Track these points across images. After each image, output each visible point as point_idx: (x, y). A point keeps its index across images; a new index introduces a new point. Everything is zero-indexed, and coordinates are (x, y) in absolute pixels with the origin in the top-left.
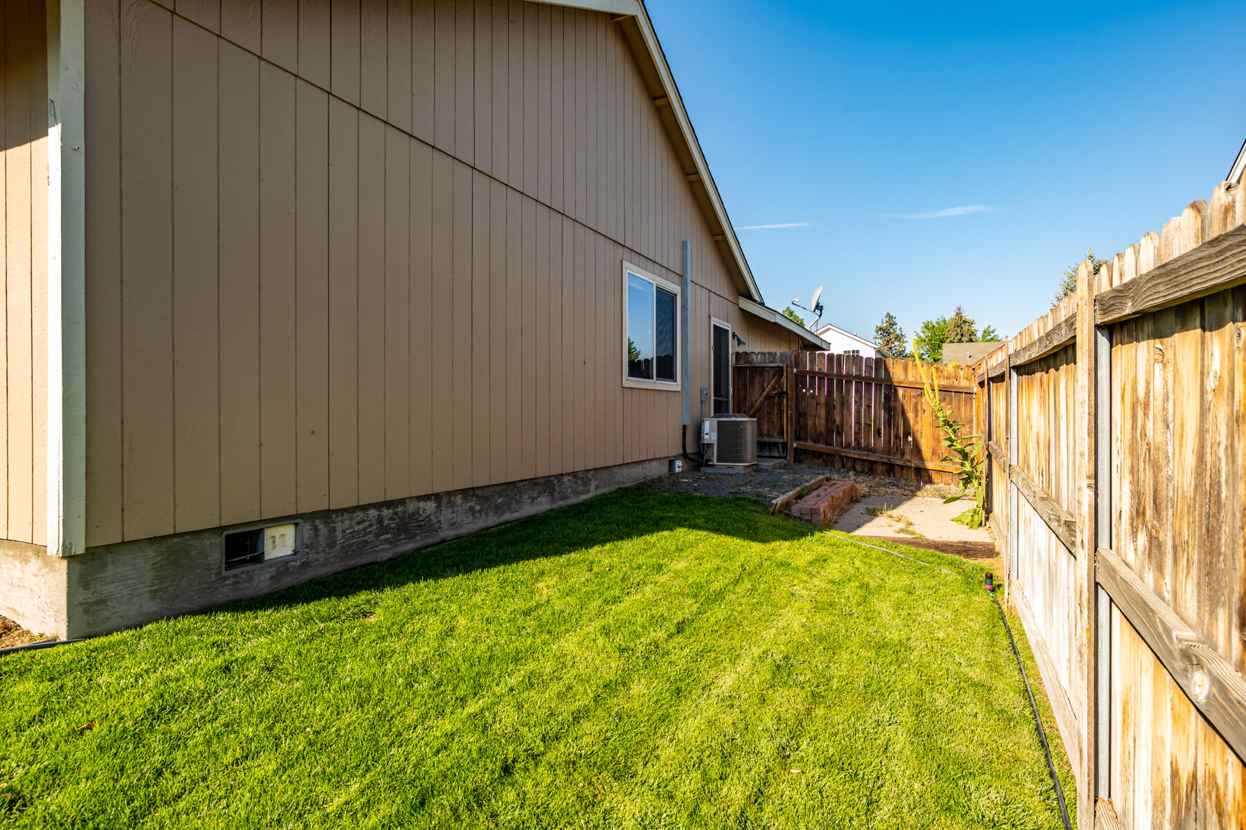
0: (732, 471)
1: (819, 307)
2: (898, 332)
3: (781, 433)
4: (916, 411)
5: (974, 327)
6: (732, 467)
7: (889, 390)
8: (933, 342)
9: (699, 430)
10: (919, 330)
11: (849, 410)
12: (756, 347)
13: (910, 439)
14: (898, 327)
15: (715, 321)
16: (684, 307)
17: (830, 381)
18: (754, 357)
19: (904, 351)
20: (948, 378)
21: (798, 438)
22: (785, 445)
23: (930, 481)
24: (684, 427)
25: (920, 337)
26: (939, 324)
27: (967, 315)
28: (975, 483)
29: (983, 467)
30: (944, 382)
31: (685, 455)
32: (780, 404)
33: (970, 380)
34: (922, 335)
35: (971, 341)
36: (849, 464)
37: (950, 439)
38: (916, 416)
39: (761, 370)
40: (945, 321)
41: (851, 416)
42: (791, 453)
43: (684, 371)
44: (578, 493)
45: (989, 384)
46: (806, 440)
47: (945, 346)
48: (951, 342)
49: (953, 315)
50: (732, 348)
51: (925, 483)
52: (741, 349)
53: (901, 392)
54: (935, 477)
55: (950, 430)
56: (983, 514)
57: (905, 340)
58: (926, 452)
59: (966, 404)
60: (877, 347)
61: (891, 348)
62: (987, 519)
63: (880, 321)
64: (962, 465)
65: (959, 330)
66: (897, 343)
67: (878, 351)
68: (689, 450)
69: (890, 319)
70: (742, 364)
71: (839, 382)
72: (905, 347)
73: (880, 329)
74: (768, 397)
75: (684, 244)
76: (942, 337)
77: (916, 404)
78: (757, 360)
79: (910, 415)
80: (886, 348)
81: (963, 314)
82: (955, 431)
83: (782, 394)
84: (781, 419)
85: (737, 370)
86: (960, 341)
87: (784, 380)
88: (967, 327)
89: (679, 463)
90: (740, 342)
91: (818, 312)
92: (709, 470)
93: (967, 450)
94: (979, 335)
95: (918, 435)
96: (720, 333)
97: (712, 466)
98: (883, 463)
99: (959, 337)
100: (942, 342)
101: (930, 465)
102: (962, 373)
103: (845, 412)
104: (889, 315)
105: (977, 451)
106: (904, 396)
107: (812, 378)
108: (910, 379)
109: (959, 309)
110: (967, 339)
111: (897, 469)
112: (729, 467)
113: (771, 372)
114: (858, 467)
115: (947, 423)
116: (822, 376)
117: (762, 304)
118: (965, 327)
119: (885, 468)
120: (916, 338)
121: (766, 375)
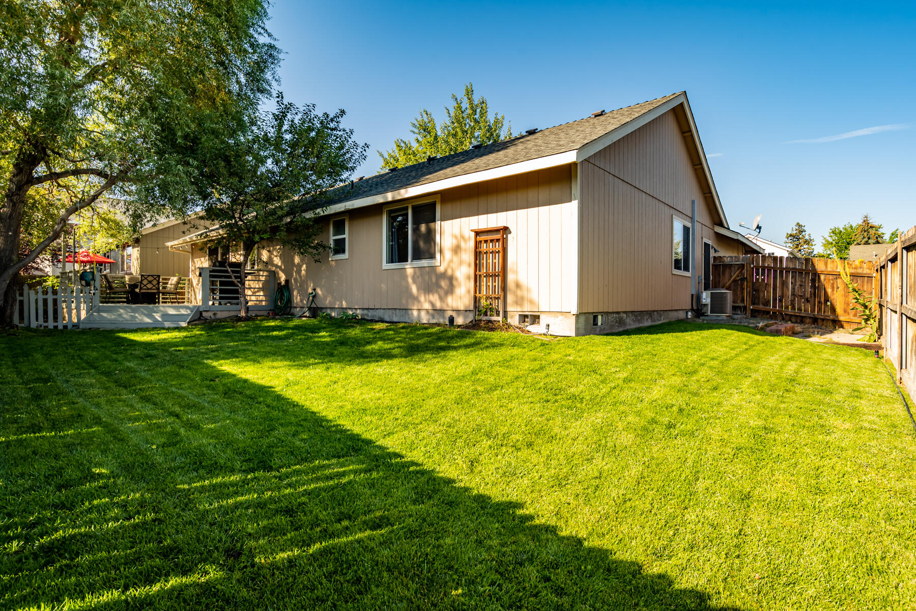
0: (719, 318)
1: (759, 227)
2: (807, 237)
3: (743, 301)
4: (833, 288)
5: (881, 231)
6: (719, 316)
7: (816, 275)
8: (840, 244)
9: (699, 298)
10: (827, 235)
11: (787, 288)
12: (726, 254)
13: (829, 303)
14: (807, 233)
15: (705, 240)
16: (693, 234)
17: (775, 272)
18: (725, 259)
19: (812, 252)
20: (856, 268)
21: (753, 303)
22: (745, 308)
23: (842, 327)
24: (692, 295)
25: (827, 241)
26: (846, 229)
27: (874, 221)
28: (872, 321)
29: (877, 313)
30: (853, 271)
31: (692, 310)
32: (742, 285)
33: (871, 269)
34: (830, 240)
35: (878, 242)
36: (787, 318)
37: (856, 298)
38: (833, 290)
39: (730, 266)
40: (851, 227)
41: (788, 290)
42: (749, 312)
43: (693, 267)
44: (658, 320)
45: (881, 271)
46: (759, 304)
47: (852, 247)
48: (859, 244)
49: (860, 222)
50: (712, 254)
51: (839, 328)
52: (717, 255)
53: (822, 277)
54: (845, 325)
55: (856, 294)
56: (876, 336)
57: (813, 243)
58: (839, 310)
59: (867, 283)
60: (790, 250)
61: (800, 250)
62: (879, 338)
63: (791, 229)
64: (864, 312)
65: (865, 234)
66: (806, 246)
67: (791, 253)
68: (695, 308)
69: (800, 229)
70: (717, 263)
71: (781, 272)
72: (813, 249)
73: (791, 235)
74: (735, 281)
75: (693, 202)
76: (848, 240)
77: (833, 284)
78: (727, 261)
79: (829, 290)
80: (796, 250)
81: (870, 221)
82: (859, 295)
83: (743, 279)
84: (742, 293)
85: (715, 266)
86: (867, 243)
87: (745, 271)
88: (874, 232)
89: (690, 313)
90: (716, 251)
91: (758, 230)
92: (706, 318)
93: (867, 304)
94: (887, 237)
95: (834, 302)
96: (707, 246)
97: (707, 316)
98: (810, 318)
99: (866, 239)
100: (848, 244)
101: (842, 318)
102: (865, 266)
103: (785, 289)
104: (798, 225)
105: (874, 305)
106: (825, 280)
107: (763, 270)
108: (829, 269)
109: (866, 217)
110: (874, 241)
111: (819, 321)
112: (717, 316)
113: (736, 267)
114: (793, 320)
115: (854, 290)
116: (769, 269)
117: (728, 229)
118: (872, 232)
119: (811, 320)
120: (824, 242)
121: (733, 269)
